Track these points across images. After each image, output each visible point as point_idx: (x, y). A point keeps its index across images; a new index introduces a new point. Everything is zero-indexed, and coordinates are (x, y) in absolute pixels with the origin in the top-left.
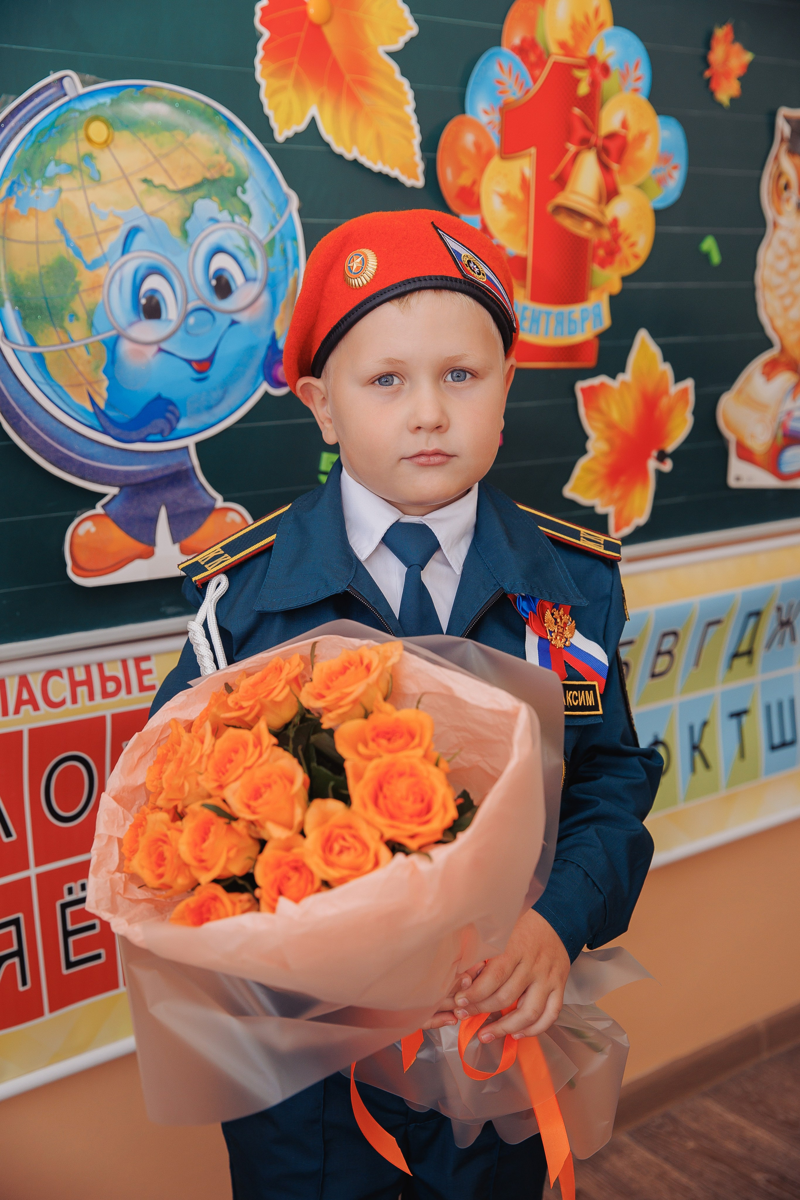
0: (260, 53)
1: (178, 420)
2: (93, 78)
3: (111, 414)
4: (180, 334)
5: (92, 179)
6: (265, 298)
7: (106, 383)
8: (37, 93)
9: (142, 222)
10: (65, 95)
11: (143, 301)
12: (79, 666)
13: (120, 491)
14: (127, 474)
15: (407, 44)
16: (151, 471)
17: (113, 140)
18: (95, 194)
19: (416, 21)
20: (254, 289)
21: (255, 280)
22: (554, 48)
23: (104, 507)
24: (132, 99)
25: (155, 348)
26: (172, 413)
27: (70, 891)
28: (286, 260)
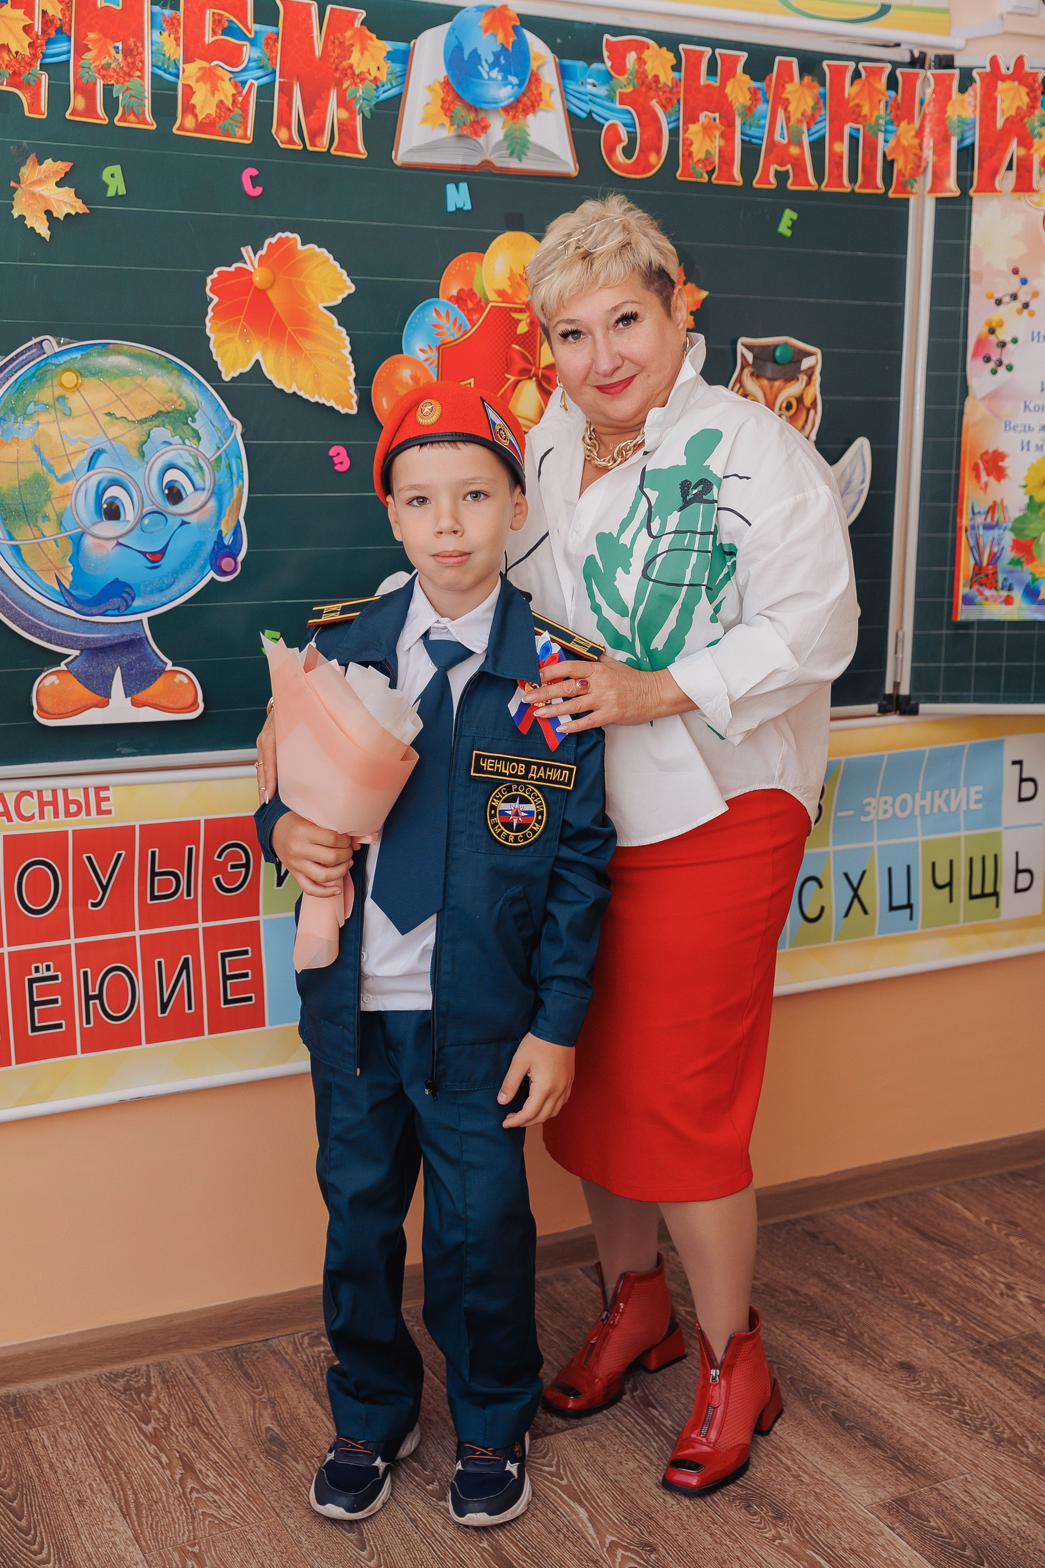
0: (210, 314)
1: (133, 599)
2: (67, 340)
3: (74, 592)
4: (135, 531)
5: (64, 414)
6: (213, 503)
7: (72, 569)
8: (22, 353)
9: (106, 446)
10: (44, 353)
11: (105, 506)
12: (47, 789)
13: (81, 654)
14: (87, 640)
15: (343, 300)
16: (109, 639)
17: (82, 384)
18: (66, 425)
19: (353, 281)
20: (203, 496)
21: (203, 489)
22: (492, 296)
23: (66, 665)
24: (100, 354)
25: (114, 542)
26: (128, 593)
27: (37, 970)
28: (231, 473)
